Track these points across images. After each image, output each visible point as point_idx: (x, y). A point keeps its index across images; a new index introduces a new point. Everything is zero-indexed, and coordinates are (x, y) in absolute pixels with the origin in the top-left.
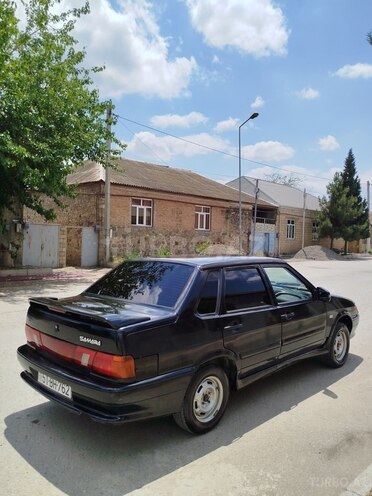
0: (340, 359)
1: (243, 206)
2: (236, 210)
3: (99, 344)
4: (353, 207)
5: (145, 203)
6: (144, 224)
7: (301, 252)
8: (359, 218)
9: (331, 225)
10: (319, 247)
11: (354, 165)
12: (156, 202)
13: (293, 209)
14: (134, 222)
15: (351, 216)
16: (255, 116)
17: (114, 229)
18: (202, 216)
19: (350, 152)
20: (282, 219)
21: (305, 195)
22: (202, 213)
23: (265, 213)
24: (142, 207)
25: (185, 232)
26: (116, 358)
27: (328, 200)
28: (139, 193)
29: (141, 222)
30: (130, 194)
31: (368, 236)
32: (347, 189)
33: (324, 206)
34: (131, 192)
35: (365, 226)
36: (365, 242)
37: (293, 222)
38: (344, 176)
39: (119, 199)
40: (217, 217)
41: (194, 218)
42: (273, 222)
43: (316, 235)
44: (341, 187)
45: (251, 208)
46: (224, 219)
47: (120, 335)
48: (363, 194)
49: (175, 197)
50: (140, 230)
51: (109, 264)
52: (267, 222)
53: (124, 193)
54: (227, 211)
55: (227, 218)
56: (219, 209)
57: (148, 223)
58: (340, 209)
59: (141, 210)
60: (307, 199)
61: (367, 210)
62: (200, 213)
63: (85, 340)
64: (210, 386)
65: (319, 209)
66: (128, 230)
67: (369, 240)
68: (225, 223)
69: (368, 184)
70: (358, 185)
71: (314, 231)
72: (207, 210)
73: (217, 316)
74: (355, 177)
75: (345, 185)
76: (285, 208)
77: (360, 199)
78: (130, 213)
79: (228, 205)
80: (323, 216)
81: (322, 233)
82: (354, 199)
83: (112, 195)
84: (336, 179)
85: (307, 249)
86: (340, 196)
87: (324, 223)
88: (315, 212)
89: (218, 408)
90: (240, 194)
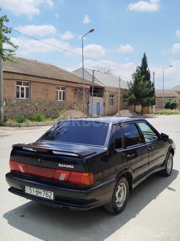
0: (169, 172)
1: (85, 86)
2: (81, 89)
3: (73, 167)
4: (147, 87)
5: (25, 84)
6: (25, 98)
7: (118, 114)
8: (150, 93)
9: (135, 98)
10: (128, 111)
11: (146, 62)
12: (32, 83)
13: (113, 88)
14: (18, 96)
15: (146, 92)
16: (92, 31)
17: (6, 101)
18: (60, 92)
19: (145, 55)
20: (106, 94)
21: (120, 80)
22: (60, 90)
23: (97, 91)
24: (22, 86)
25: (51, 102)
26: (84, 174)
27: (133, 83)
28: (21, 77)
29: (22, 96)
30: (15, 78)
31: (154, 104)
32: (143, 76)
33: (131, 86)
34: (16, 77)
35: (153, 98)
36: (152, 108)
37: (113, 96)
38: (141, 68)
39: (9, 82)
40: (70, 93)
41: (56, 94)
42: (102, 96)
43: (126, 103)
44: (140, 75)
45: (89, 87)
46: (73, 94)
47: (85, 161)
48: (151, 80)
49: (44, 80)
50: (22, 101)
51: (4, 123)
52: (98, 96)
53: (11, 78)
54: (76, 90)
55: (75, 94)
56: (70, 88)
57: (27, 96)
58: (140, 88)
59: (22, 89)
60: (121, 82)
61: (154, 89)
62: (59, 91)
63: (62, 166)
64: (121, 188)
65: (128, 88)
66: (14, 102)
67: (154, 106)
68: (75, 96)
69: (154, 74)
70: (149, 74)
71: (125, 101)
72: (63, 89)
73: (123, 150)
74: (147, 69)
75: (142, 74)
76: (108, 87)
77: (150, 82)
78: (16, 90)
79: (75, 85)
80: (130, 92)
81: (129, 102)
82: (147, 82)
83: (4, 79)
84: (137, 70)
85: (121, 112)
86: (140, 80)
87: (131, 97)
88: (126, 90)
89: (124, 200)
90: (83, 79)
